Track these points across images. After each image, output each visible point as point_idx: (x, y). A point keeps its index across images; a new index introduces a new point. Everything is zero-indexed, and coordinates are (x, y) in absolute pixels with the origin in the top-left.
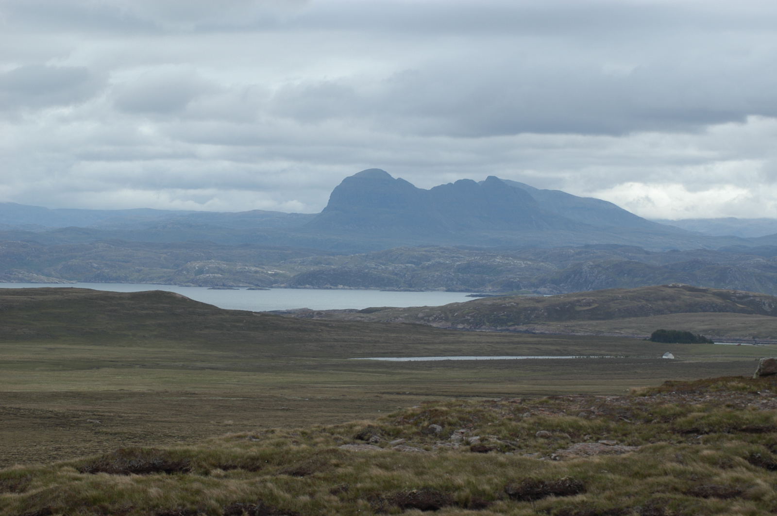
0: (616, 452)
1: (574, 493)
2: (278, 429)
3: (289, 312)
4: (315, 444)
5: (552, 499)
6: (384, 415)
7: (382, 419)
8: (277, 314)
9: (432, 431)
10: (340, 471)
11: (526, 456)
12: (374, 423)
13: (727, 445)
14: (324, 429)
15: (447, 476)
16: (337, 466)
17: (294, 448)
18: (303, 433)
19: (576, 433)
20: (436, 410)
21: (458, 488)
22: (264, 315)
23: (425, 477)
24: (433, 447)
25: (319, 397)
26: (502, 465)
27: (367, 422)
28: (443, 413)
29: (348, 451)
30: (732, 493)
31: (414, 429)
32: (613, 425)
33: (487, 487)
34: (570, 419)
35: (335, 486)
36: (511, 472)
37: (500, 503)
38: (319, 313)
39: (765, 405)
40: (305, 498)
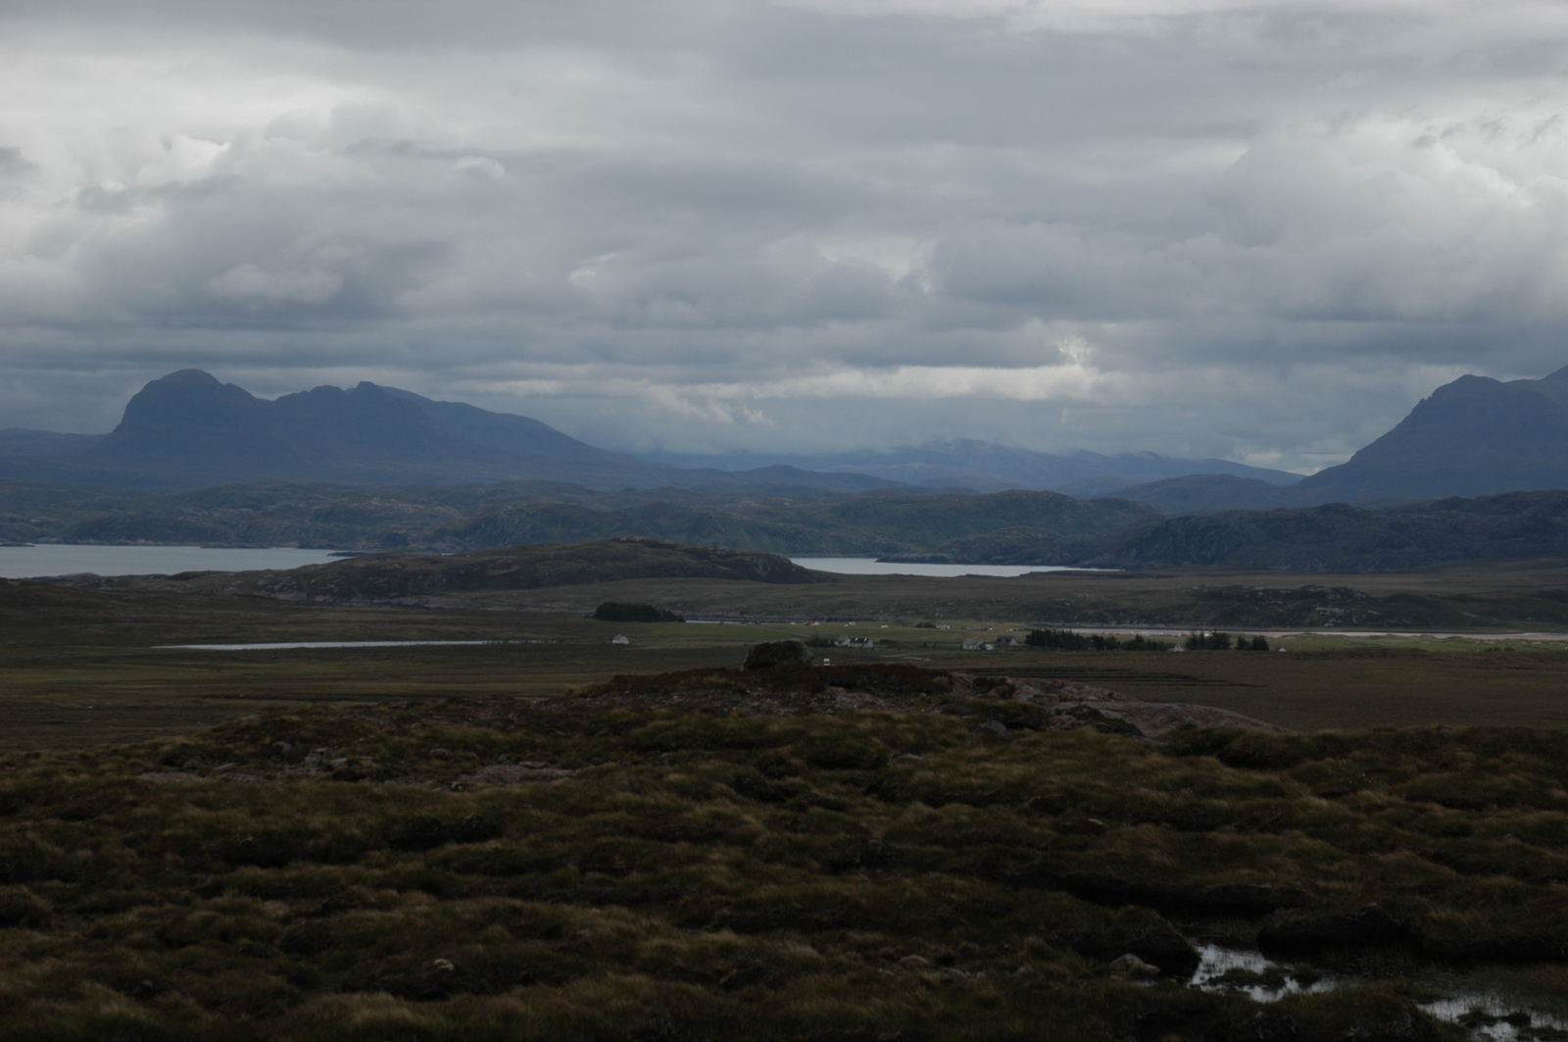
0: (544, 778)
1: (484, 838)
2: (45, 752)
3: (63, 579)
4: (103, 772)
5: (452, 847)
6: (206, 729)
7: (203, 736)
8: (44, 582)
9: (278, 751)
10: (140, 811)
11: (416, 786)
12: (191, 742)
13: (704, 766)
14: (116, 752)
15: (299, 816)
16: (134, 804)
17: (70, 779)
18: (83, 757)
19: (488, 752)
20: (283, 721)
21: (315, 834)
22: (25, 583)
23: (267, 818)
24: (279, 775)
25: (109, 703)
26: (378, 799)
27: (180, 740)
28: (293, 724)
29: (151, 783)
30: (710, 835)
31: (250, 749)
32: (540, 739)
33: (357, 832)
34: (475, 731)
35: (131, 834)
36: (392, 809)
37: (376, 854)
38: (109, 580)
39: (757, 709)
40: (84, 854)
